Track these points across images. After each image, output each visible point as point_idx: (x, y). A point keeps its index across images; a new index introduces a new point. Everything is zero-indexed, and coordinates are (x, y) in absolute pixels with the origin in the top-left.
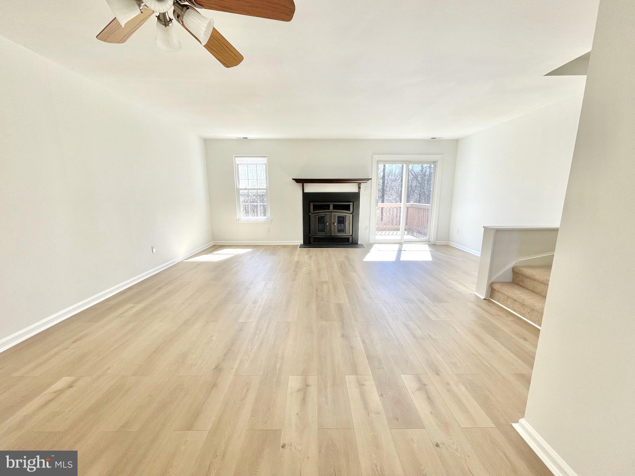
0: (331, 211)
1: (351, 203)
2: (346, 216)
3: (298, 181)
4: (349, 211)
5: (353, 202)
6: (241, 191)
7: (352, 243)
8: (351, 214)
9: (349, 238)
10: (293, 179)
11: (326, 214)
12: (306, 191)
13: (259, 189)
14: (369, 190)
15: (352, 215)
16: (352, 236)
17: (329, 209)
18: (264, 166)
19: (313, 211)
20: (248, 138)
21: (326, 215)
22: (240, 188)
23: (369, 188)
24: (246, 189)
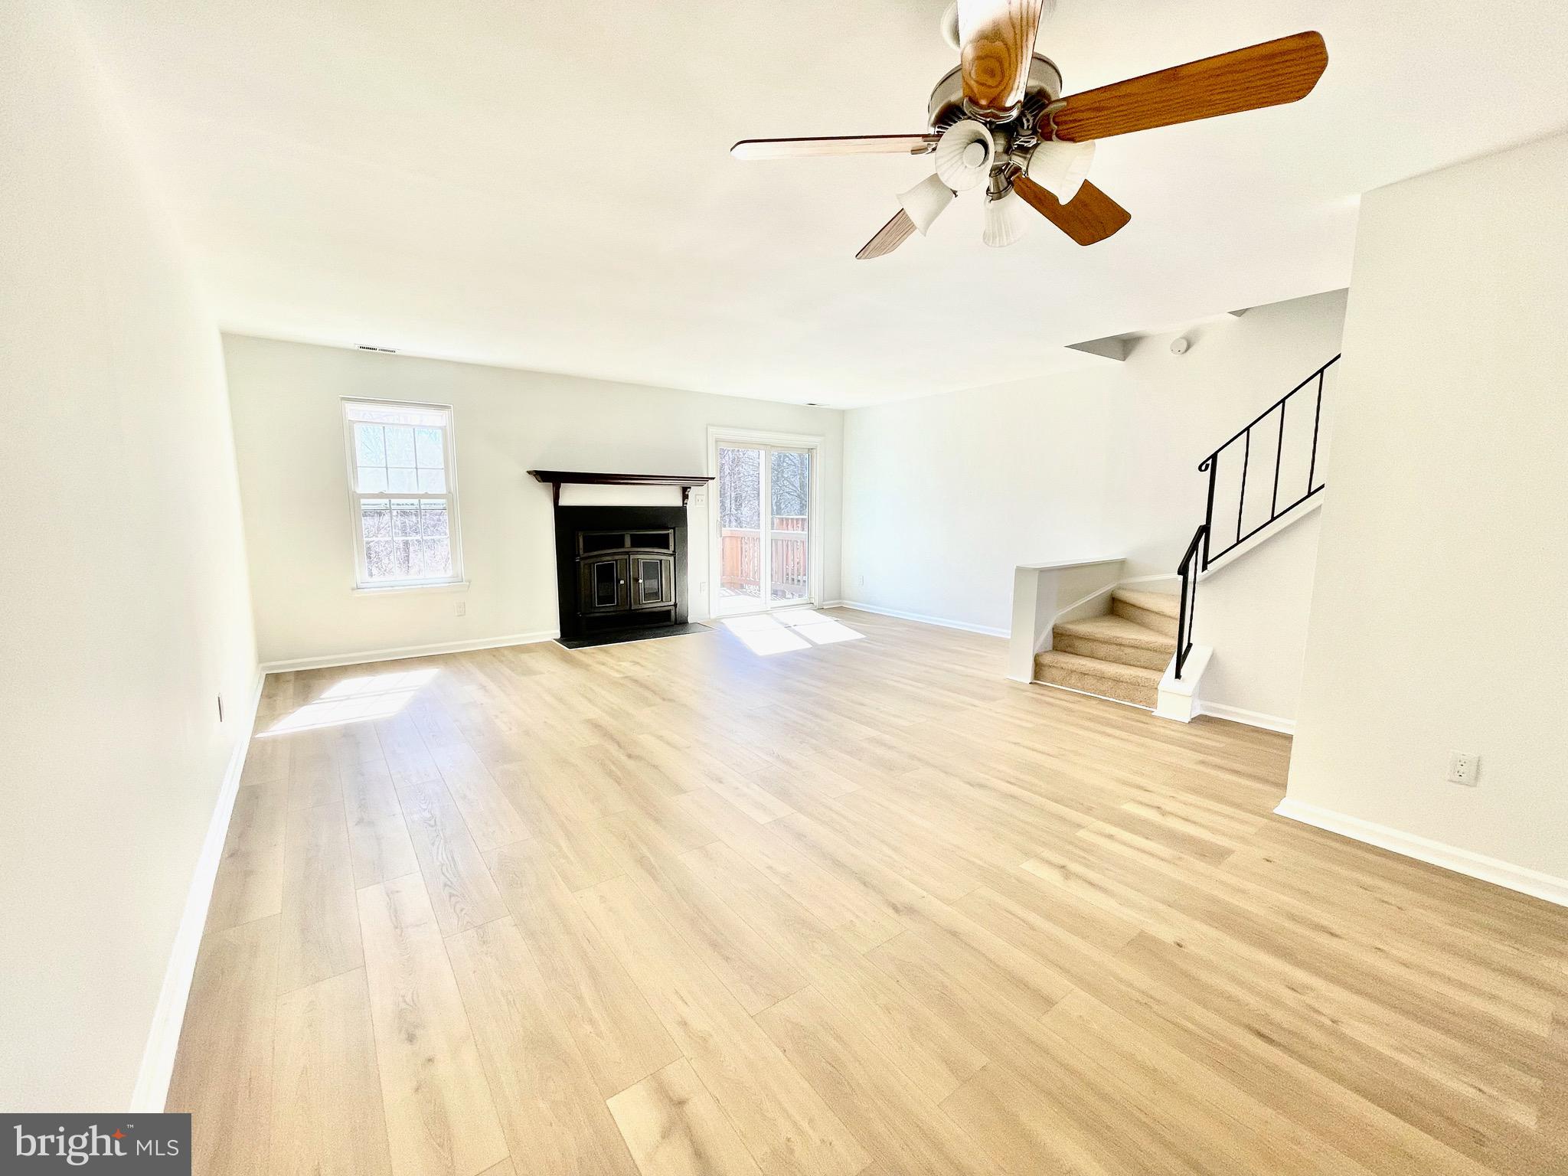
0: (626, 550)
1: (671, 531)
2: (661, 561)
3: (543, 476)
4: (668, 548)
5: (674, 529)
6: (363, 501)
7: (676, 623)
8: (671, 555)
9: (669, 611)
10: (529, 472)
11: (617, 557)
12: (562, 502)
13: (427, 496)
14: (705, 501)
15: (673, 557)
16: (675, 605)
17: (622, 545)
18: (439, 432)
19: (584, 552)
20: (397, 353)
21: (616, 561)
22: (359, 491)
23: (704, 498)
24: (381, 495)
